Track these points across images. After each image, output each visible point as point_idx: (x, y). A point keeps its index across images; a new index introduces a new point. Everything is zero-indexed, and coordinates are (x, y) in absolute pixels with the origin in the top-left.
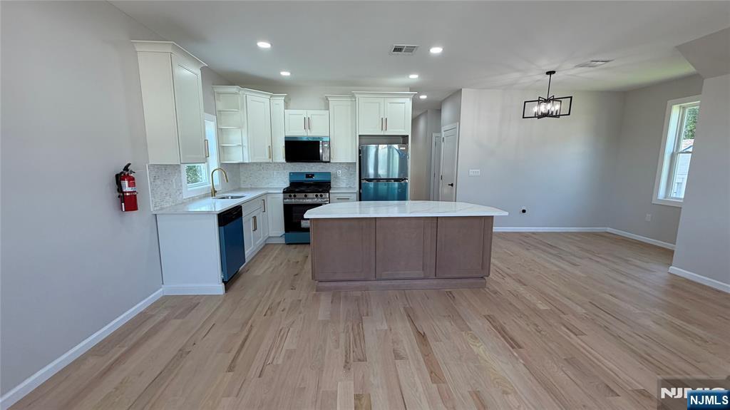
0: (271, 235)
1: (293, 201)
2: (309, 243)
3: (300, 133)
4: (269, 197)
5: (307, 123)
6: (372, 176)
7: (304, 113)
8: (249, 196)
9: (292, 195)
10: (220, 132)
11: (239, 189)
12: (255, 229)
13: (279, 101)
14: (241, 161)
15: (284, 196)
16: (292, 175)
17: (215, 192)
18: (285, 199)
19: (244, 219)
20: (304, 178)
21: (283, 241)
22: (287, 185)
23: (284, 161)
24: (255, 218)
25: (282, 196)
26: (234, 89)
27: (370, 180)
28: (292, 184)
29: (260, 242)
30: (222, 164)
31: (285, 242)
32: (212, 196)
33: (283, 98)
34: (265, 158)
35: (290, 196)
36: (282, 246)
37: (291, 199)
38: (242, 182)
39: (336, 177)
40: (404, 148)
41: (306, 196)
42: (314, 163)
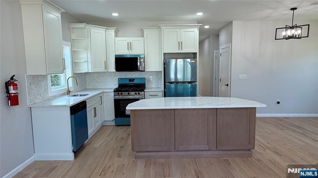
0: (105, 120)
1: (120, 97)
2: (130, 125)
3: (125, 52)
4: (105, 94)
5: (130, 46)
6: (173, 80)
7: (128, 40)
8: (91, 94)
9: (120, 93)
10: (74, 53)
11: (86, 90)
12: (95, 116)
13: (112, 32)
14: (86, 71)
15: (114, 94)
16: (120, 79)
17: (70, 92)
18: (115, 96)
19: (88, 110)
20: (128, 82)
21: (113, 123)
22: (117, 86)
23: (114, 70)
24: (95, 108)
25: (113, 94)
26: (82, 25)
27: (172, 83)
28: (120, 86)
29: (99, 124)
30: (74, 74)
31: (115, 124)
32: (68, 94)
33: (114, 30)
34: (102, 69)
35: (118, 94)
36: (113, 127)
37: (119, 96)
38: (87, 85)
39: (149, 81)
40: (194, 61)
41: (129, 94)
42: (134, 72)
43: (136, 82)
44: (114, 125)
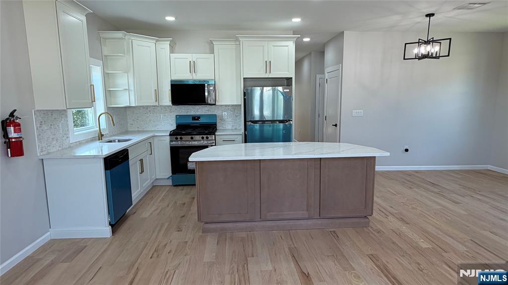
0: (157, 178)
1: (179, 143)
2: (195, 185)
3: (185, 75)
4: (156, 140)
5: (193, 67)
6: (257, 118)
7: (190, 57)
8: (135, 139)
9: (179, 137)
10: (106, 76)
11: (127, 132)
12: (142, 172)
13: (165, 45)
14: (127, 104)
15: (171, 138)
16: (178, 117)
17: (102, 135)
18: (171, 141)
19: (131, 162)
20: (190, 121)
21: (170, 182)
22: (174, 127)
23: (170, 103)
24: (141, 160)
25: (168, 139)
26: (119, 34)
27: (255, 122)
28: (179, 126)
29: (147, 184)
30: (109, 108)
31: (173, 184)
32: (99, 140)
33: (169, 43)
34: (151, 102)
35: (177, 138)
36: (168, 189)
37: (178, 141)
38: (129, 125)
39: (222, 119)
40: (288, 90)
41: (192, 138)
42: (200, 106)
43: (202, 120)
44: (171, 184)
